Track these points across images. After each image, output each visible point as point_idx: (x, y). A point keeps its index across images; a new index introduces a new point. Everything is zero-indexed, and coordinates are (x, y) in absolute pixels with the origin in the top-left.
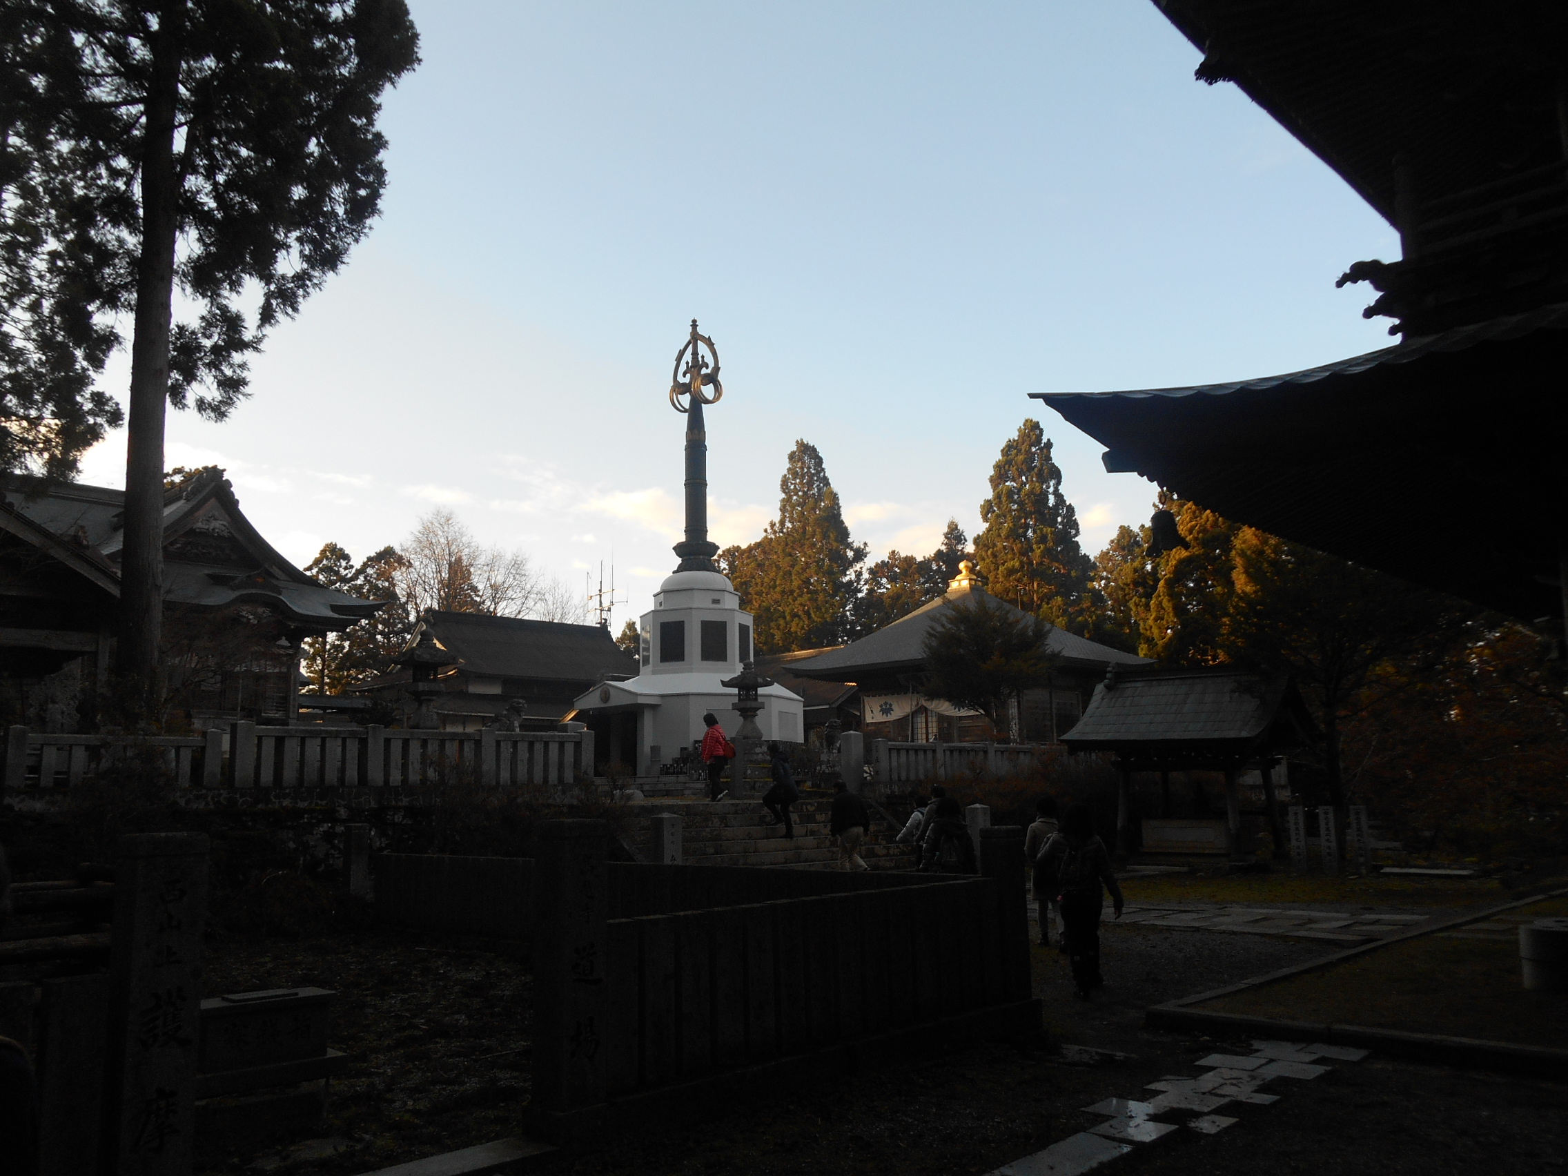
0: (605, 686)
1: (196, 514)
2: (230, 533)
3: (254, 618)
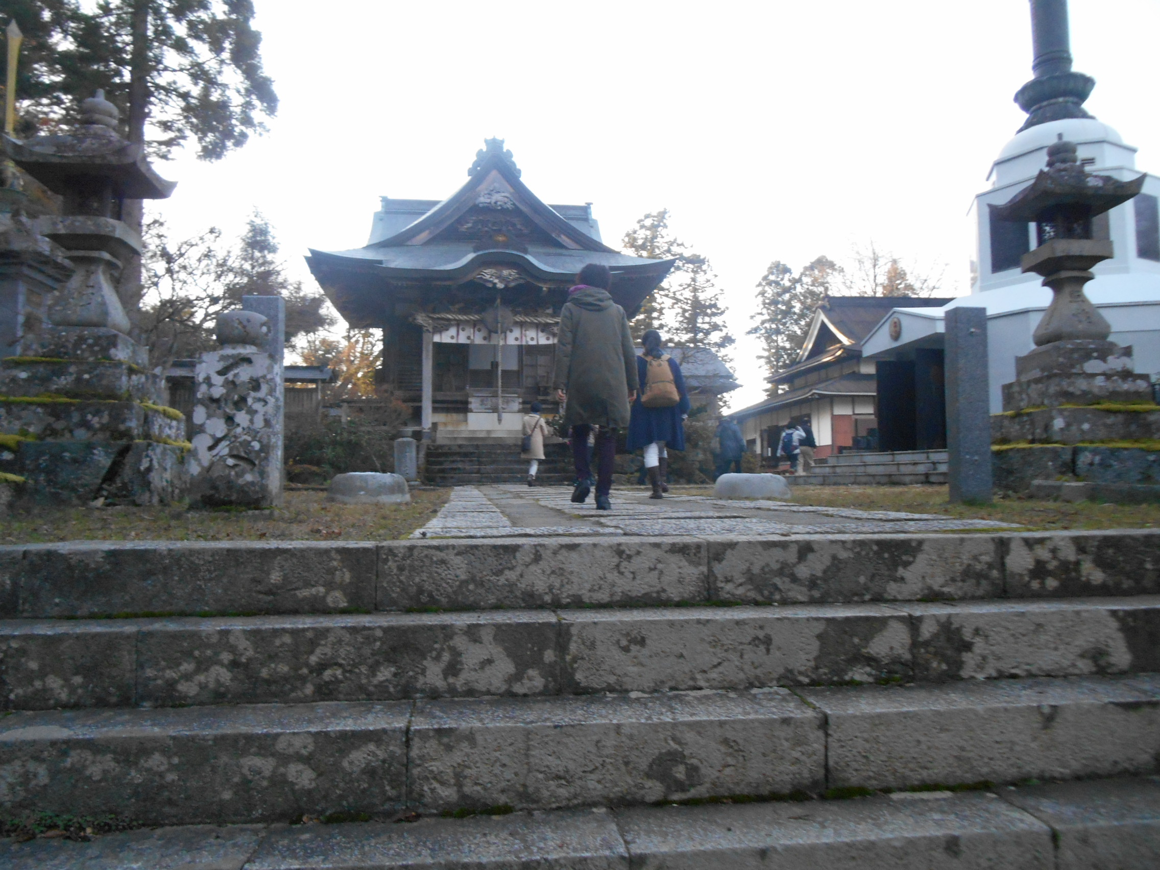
0: (896, 315)
1: (479, 188)
2: (514, 204)
3: (500, 282)
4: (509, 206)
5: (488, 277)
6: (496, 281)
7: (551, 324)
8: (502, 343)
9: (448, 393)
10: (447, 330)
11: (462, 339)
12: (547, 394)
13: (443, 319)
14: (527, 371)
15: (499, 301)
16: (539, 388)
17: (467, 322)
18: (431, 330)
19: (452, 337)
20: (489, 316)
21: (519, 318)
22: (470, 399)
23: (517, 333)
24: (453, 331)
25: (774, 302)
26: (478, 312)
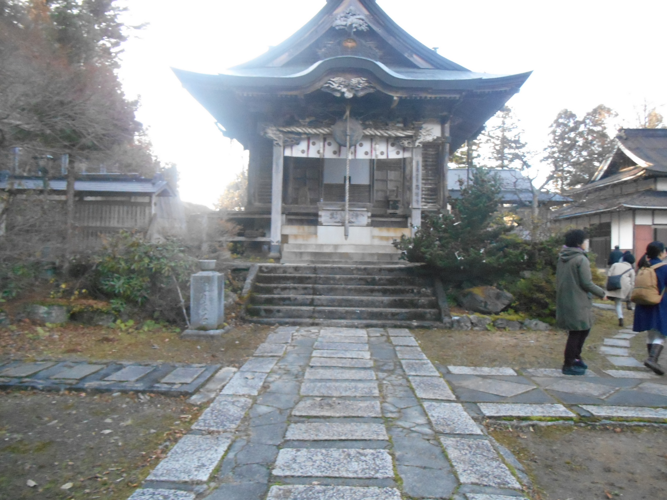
1: (335, 12)
2: (368, 26)
3: (348, 91)
4: (364, 28)
5: (335, 86)
6: (344, 90)
7: (401, 137)
8: (350, 157)
9: (302, 206)
10: (298, 144)
11: (313, 154)
12: (396, 208)
13: (292, 133)
14: (377, 186)
15: (348, 113)
16: (388, 201)
17: (316, 136)
18: (281, 143)
19: (303, 152)
20: (338, 128)
21: (369, 132)
22: (320, 213)
23: (367, 146)
24: (303, 145)
25: (562, 137)
26: (328, 126)
